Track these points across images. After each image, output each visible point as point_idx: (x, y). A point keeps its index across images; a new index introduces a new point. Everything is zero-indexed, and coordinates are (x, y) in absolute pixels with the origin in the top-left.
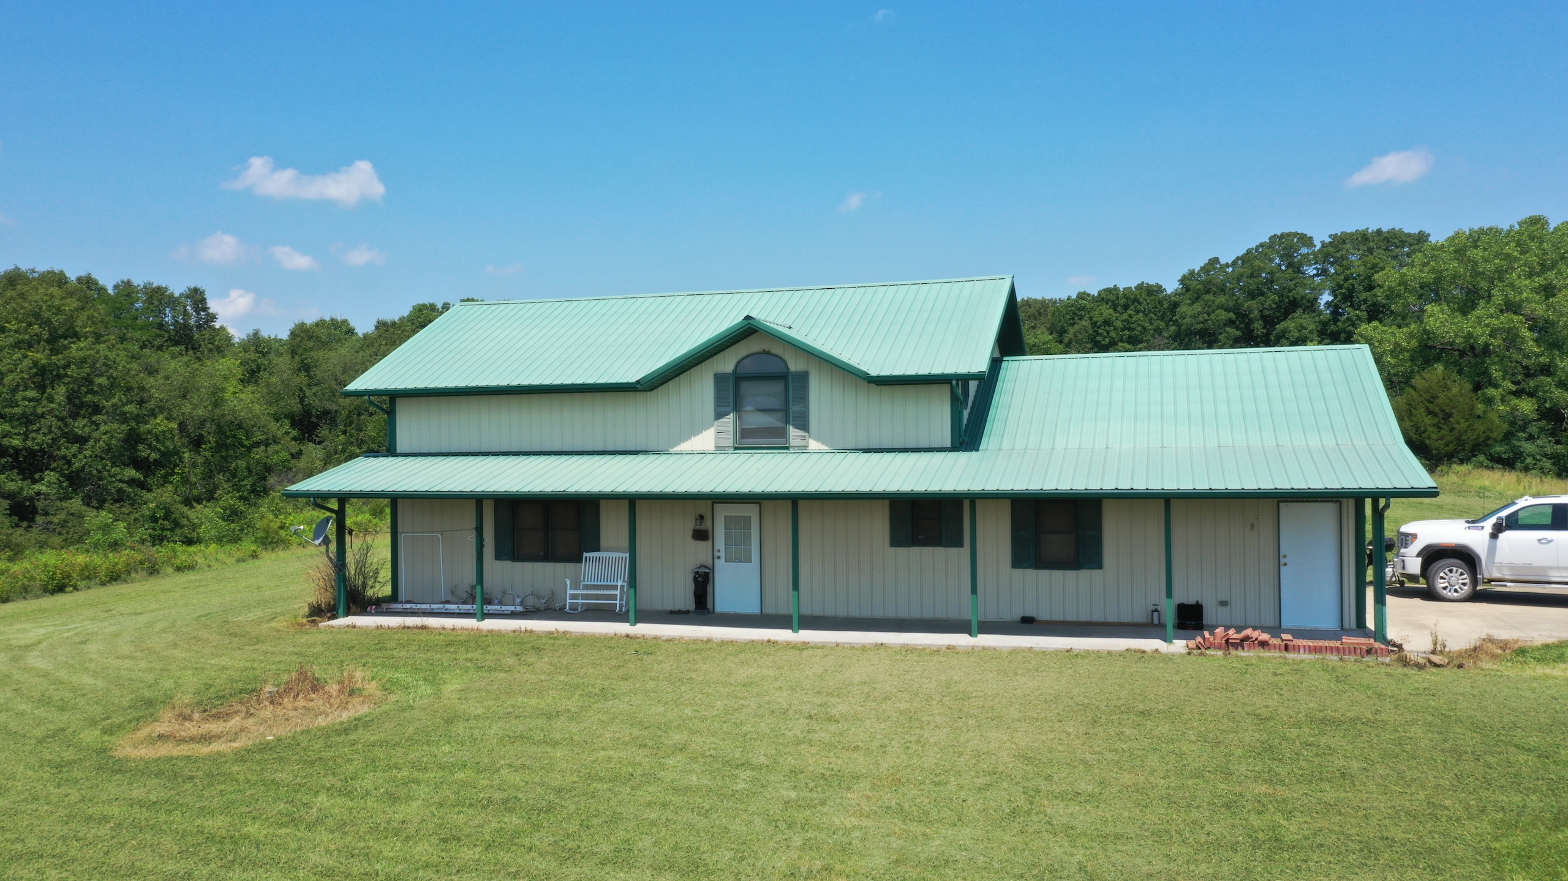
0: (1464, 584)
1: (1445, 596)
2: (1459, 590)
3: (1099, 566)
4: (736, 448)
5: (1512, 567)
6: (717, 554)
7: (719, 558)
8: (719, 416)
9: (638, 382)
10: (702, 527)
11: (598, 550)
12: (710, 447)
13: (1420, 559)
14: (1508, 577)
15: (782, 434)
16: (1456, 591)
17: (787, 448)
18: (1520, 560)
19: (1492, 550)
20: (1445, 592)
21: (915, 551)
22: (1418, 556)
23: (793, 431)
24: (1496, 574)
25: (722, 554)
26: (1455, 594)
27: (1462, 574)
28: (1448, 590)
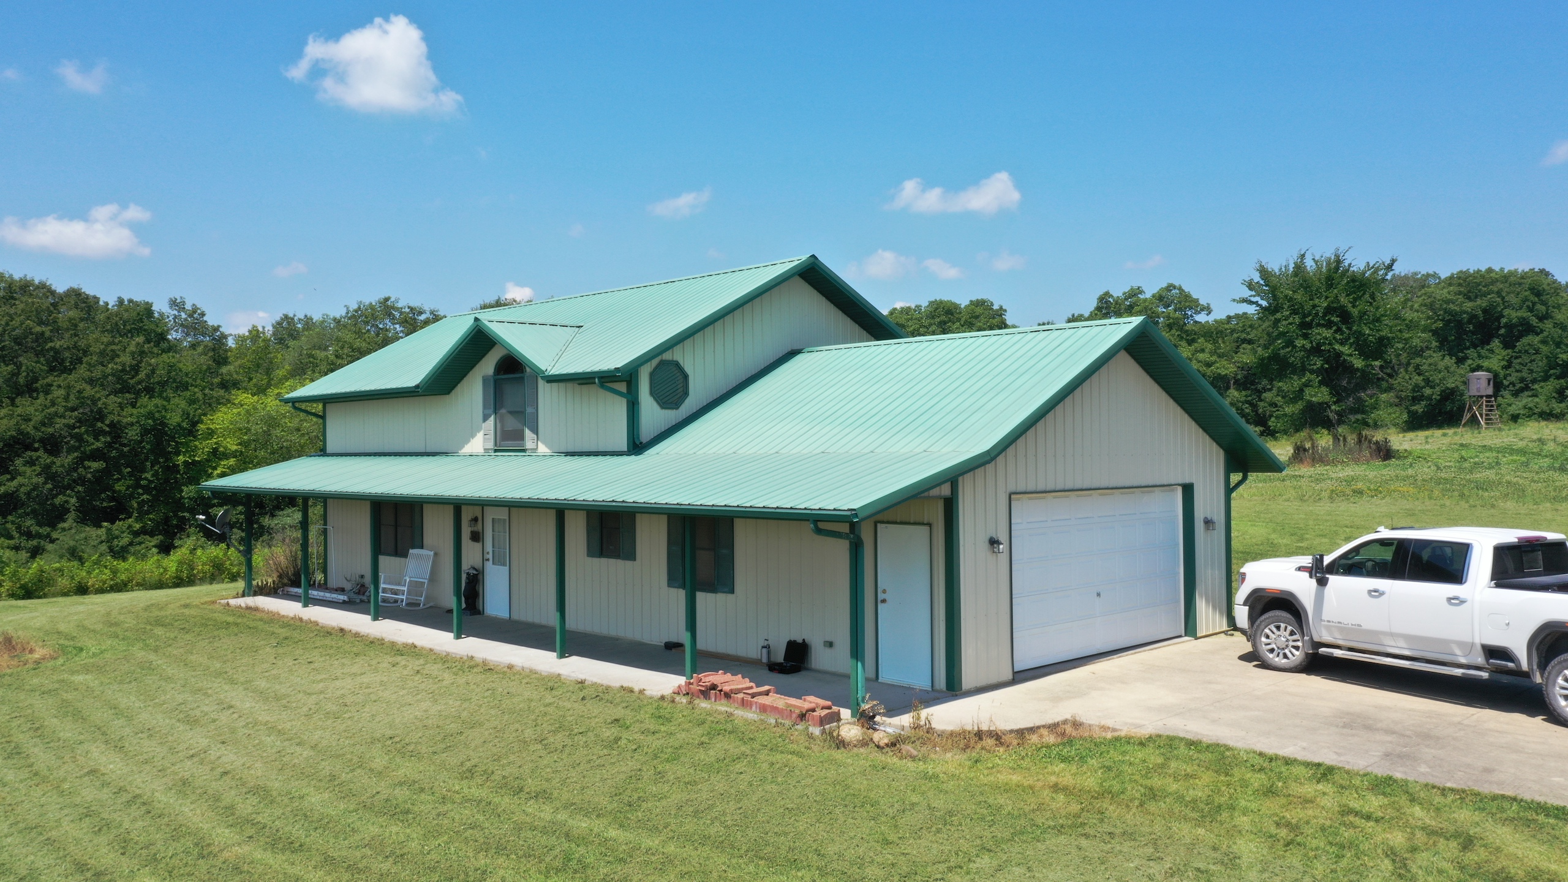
0: (1297, 648)
1: (1270, 662)
2: (1289, 655)
3: (732, 591)
4: (496, 451)
5: (1342, 628)
6: (487, 556)
7: (488, 560)
8: (485, 418)
9: (417, 386)
10: (475, 529)
11: (422, 547)
12: (481, 450)
13: (1247, 608)
14: (1340, 642)
15: (521, 437)
16: (1285, 656)
17: (524, 451)
18: (1349, 618)
19: (1319, 600)
20: (1271, 656)
21: (604, 560)
22: (1245, 604)
23: (528, 434)
24: (1326, 638)
25: (490, 556)
26: (1285, 661)
27: (1292, 633)
28: (1275, 653)
